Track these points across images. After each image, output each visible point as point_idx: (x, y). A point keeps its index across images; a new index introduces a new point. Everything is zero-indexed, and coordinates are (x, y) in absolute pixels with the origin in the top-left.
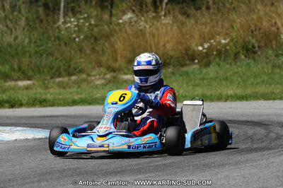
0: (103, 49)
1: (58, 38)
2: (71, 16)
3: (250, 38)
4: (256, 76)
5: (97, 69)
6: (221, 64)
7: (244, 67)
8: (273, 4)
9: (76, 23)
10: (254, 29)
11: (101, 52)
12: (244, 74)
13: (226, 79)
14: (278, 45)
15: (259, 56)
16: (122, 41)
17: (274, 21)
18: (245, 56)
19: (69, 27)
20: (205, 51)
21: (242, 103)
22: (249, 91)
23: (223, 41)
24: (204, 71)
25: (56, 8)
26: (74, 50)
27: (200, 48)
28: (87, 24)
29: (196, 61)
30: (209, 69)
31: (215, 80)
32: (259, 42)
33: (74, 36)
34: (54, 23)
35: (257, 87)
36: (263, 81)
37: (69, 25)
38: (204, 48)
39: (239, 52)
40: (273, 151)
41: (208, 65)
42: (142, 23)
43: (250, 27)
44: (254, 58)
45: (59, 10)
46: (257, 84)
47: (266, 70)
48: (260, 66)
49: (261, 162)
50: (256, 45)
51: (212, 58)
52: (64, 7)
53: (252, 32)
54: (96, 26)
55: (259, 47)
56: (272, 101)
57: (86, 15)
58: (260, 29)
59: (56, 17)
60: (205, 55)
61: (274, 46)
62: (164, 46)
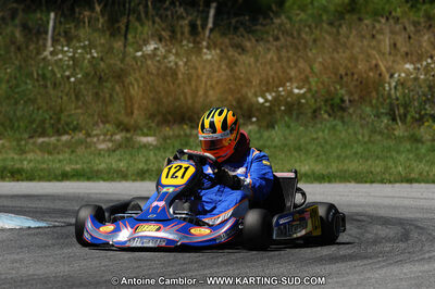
0: (111, 96)
1: (44, 77)
2: (65, 43)
3: (338, 87)
4: (344, 146)
5: (101, 126)
6: (292, 125)
7: (326, 132)
8: (373, 36)
9: (71, 54)
10: (343, 74)
11: (107, 99)
12: (326, 142)
13: (299, 149)
14: (381, 99)
15: (351, 115)
16: (141, 84)
17: (374, 62)
18: (330, 115)
19: (61, 60)
20: (267, 104)
21: (322, 185)
22: (334, 168)
23: (296, 91)
24: (266, 134)
25: (42, 29)
26: (67, 95)
27: (261, 100)
28: (89, 56)
29: (254, 119)
30: (273, 132)
31: (282, 150)
32: (351, 94)
33: (67, 73)
34: (38, 53)
35: (347, 161)
36: (356, 153)
37: (60, 56)
38: (266, 100)
39: (320, 108)
40: (371, 261)
41: (271, 126)
42: (172, 58)
43: (338, 69)
44: (342, 118)
45: (46, 33)
46: (346, 157)
47: (360, 137)
48: (351, 131)
49: (351, 277)
50: (346, 98)
51: (278, 115)
52: (54, 28)
53: (341, 78)
54: (102, 59)
55: (350, 101)
56: (368, 185)
57: (87, 43)
58: (353, 74)
59: (41, 42)
60: (267, 110)
61: (374, 101)
62: (206, 93)
